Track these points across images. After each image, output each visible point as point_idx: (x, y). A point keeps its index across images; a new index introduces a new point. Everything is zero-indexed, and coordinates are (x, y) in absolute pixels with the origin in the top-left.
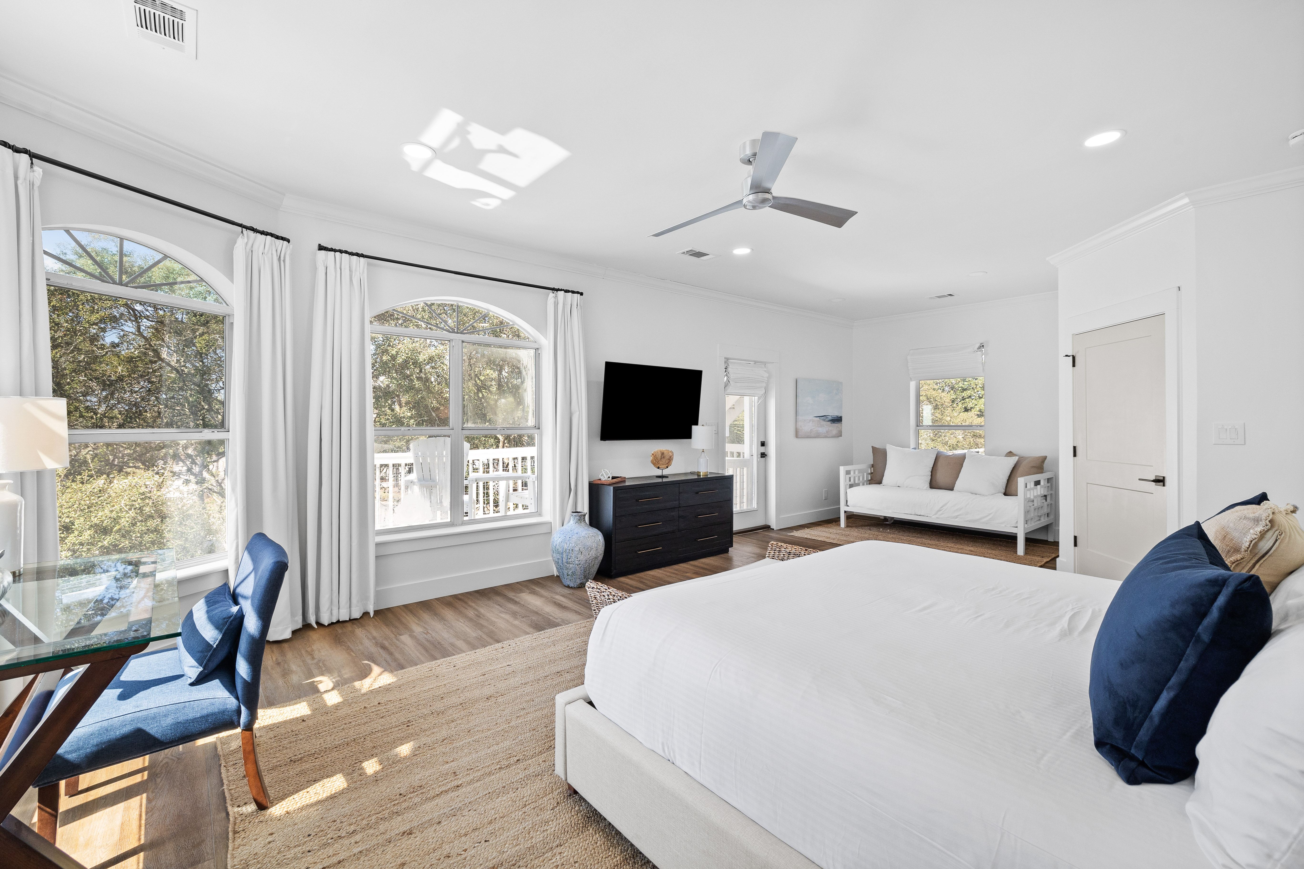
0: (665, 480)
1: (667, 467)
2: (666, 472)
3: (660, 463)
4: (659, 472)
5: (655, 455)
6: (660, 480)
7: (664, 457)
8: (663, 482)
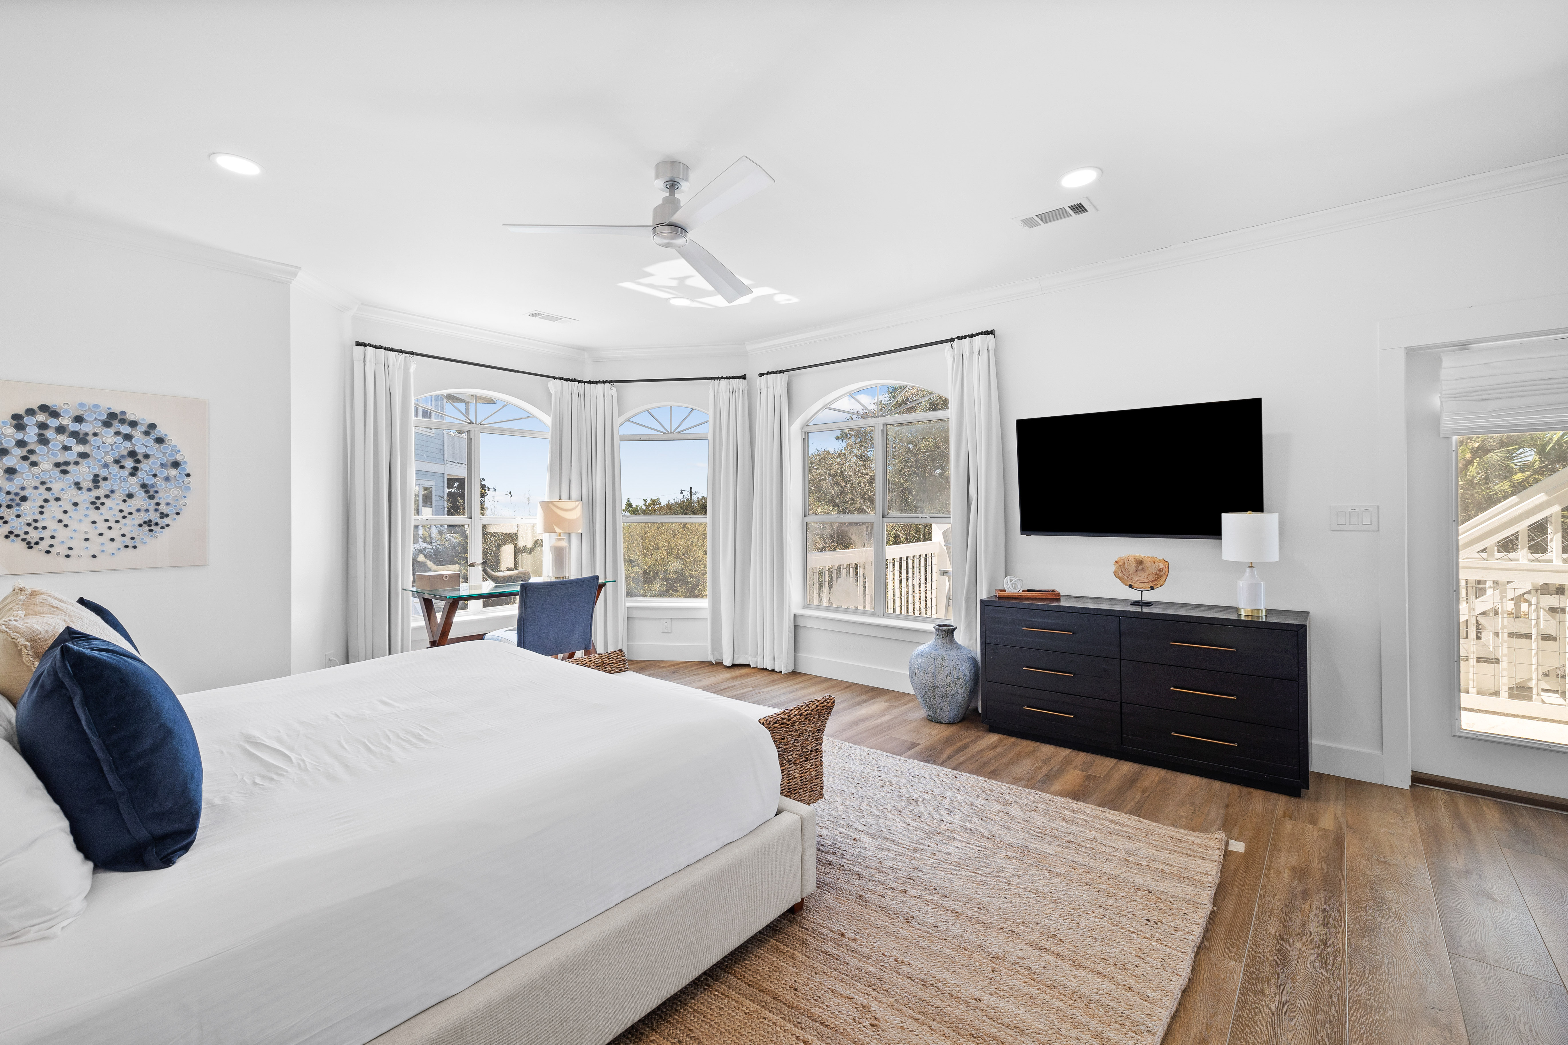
0: (1146, 610)
1: (1152, 588)
2: (1148, 596)
3: (1135, 578)
4: (1135, 595)
5: (1121, 563)
6: (1138, 609)
7: (1143, 569)
8: (1142, 613)
